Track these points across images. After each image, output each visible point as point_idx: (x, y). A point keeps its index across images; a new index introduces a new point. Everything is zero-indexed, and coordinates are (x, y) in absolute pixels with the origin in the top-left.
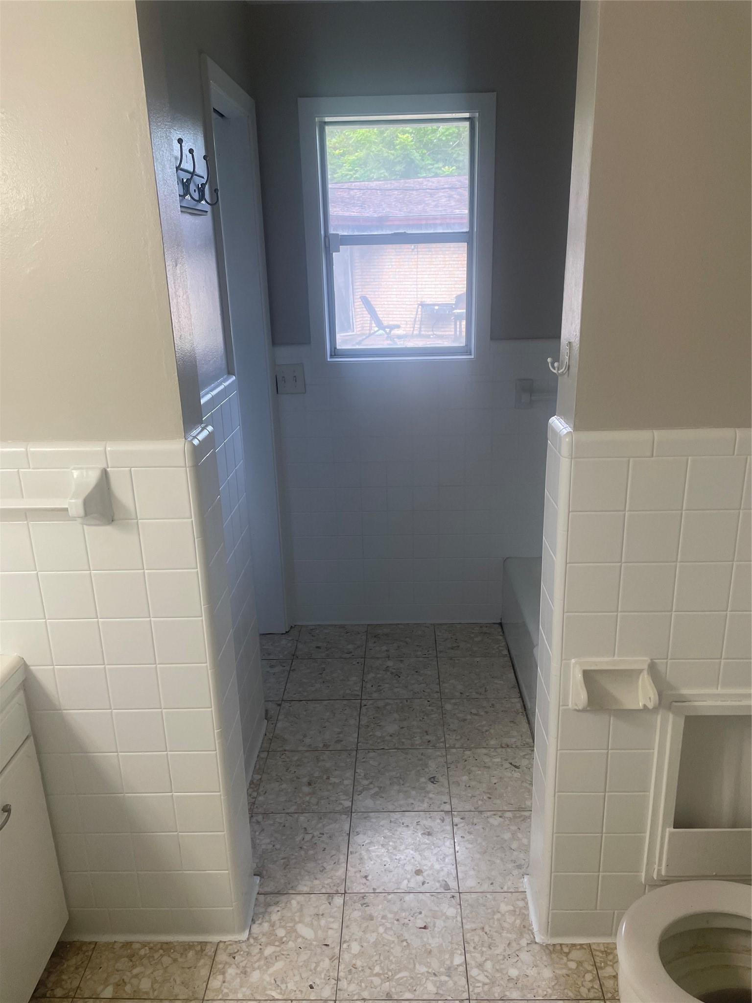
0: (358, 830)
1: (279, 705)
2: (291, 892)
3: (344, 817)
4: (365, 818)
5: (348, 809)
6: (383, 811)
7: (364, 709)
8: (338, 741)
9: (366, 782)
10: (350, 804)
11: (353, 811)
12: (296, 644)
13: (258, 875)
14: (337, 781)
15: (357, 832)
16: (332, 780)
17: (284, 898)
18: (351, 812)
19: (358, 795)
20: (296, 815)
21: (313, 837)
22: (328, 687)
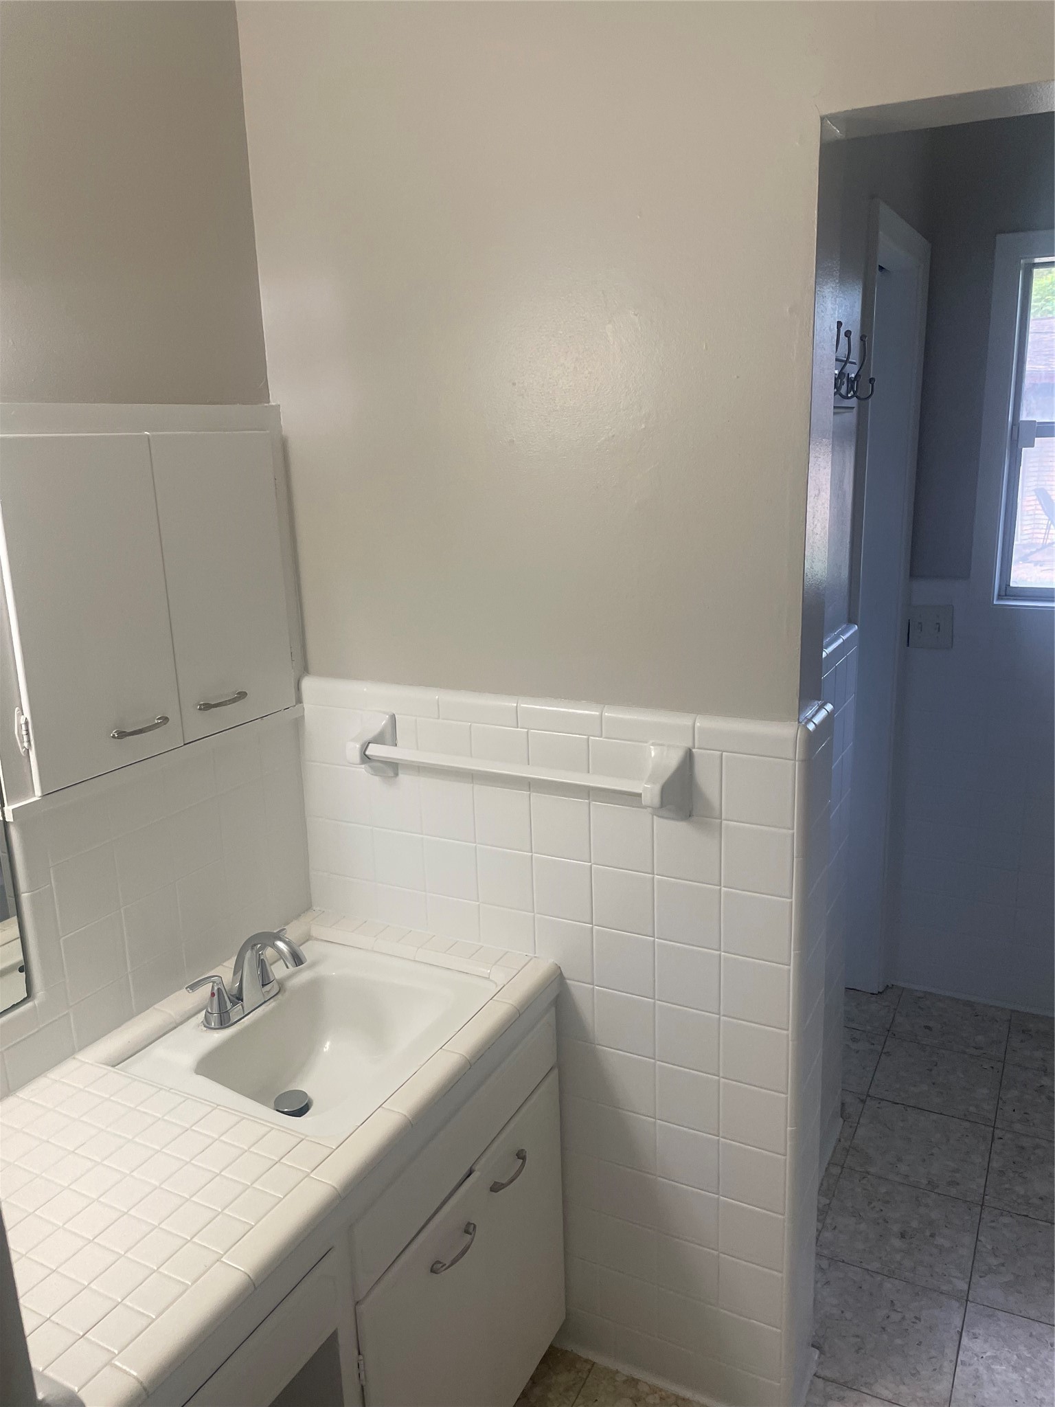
0: (976, 1331)
1: (863, 1102)
2: (864, 1389)
3: (955, 1304)
4: (989, 1316)
5: (963, 1294)
6: (1019, 1314)
7: (997, 1145)
8: (953, 1183)
9: (993, 1261)
10: (966, 1287)
11: (970, 1298)
12: (892, 1015)
13: (818, 1348)
14: (947, 1244)
15: (974, 1334)
16: (939, 1241)
17: (853, 1395)
18: (967, 1301)
19: (981, 1277)
20: (879, 1278)
21: (903, 1318)
22: (942, 1093)
